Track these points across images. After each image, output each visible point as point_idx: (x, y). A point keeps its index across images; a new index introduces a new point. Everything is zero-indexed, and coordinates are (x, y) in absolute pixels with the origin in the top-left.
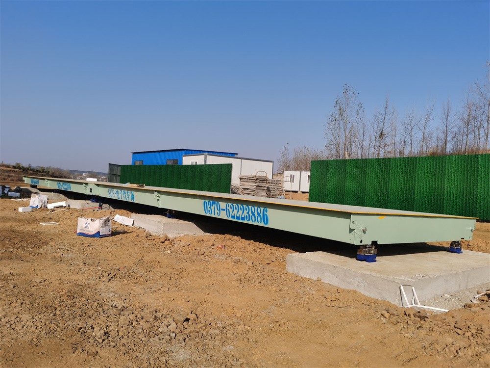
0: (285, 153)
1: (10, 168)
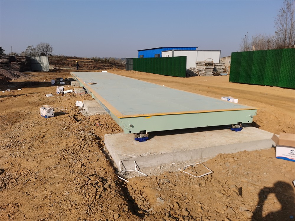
0: (245, 39)
1: (90, 60)
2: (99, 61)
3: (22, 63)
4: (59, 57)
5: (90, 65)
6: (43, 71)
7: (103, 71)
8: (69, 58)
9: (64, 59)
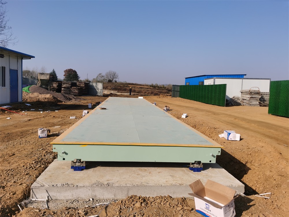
1: (148, 86)
2: (157, 88)
3: (81, 88)
4: (122, 84)
5: (148, 91)
6: (98, 96)
7: (139, 97)
8: (130, 85)
9: (126, 85)
